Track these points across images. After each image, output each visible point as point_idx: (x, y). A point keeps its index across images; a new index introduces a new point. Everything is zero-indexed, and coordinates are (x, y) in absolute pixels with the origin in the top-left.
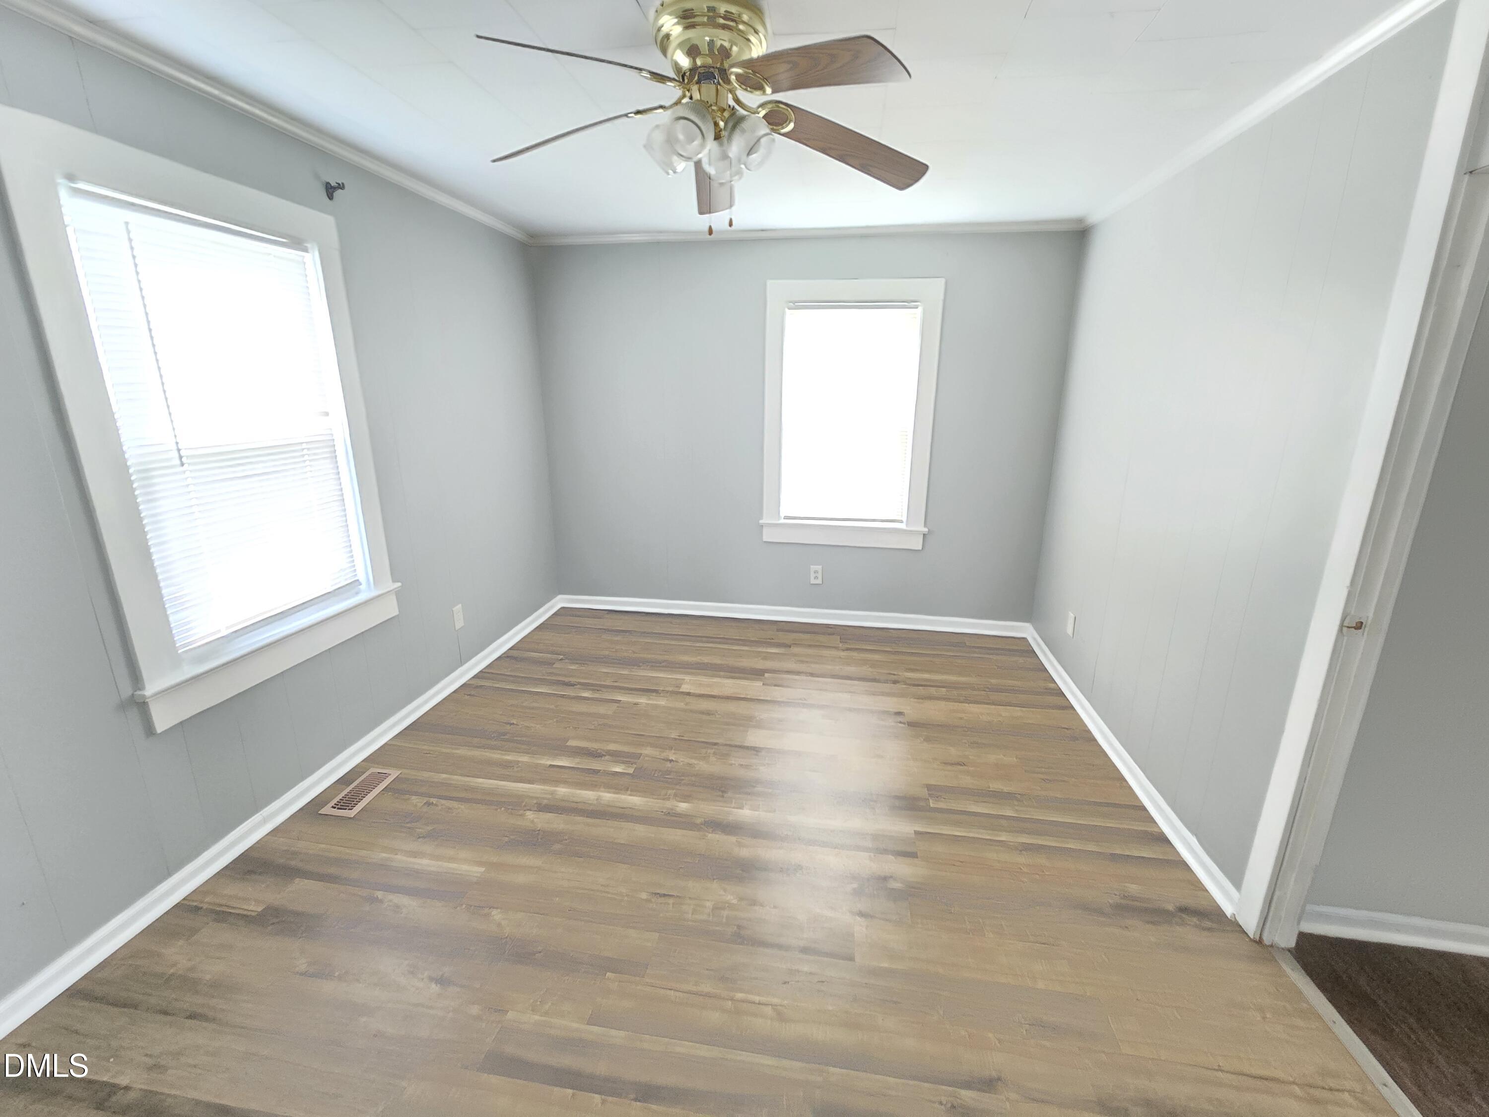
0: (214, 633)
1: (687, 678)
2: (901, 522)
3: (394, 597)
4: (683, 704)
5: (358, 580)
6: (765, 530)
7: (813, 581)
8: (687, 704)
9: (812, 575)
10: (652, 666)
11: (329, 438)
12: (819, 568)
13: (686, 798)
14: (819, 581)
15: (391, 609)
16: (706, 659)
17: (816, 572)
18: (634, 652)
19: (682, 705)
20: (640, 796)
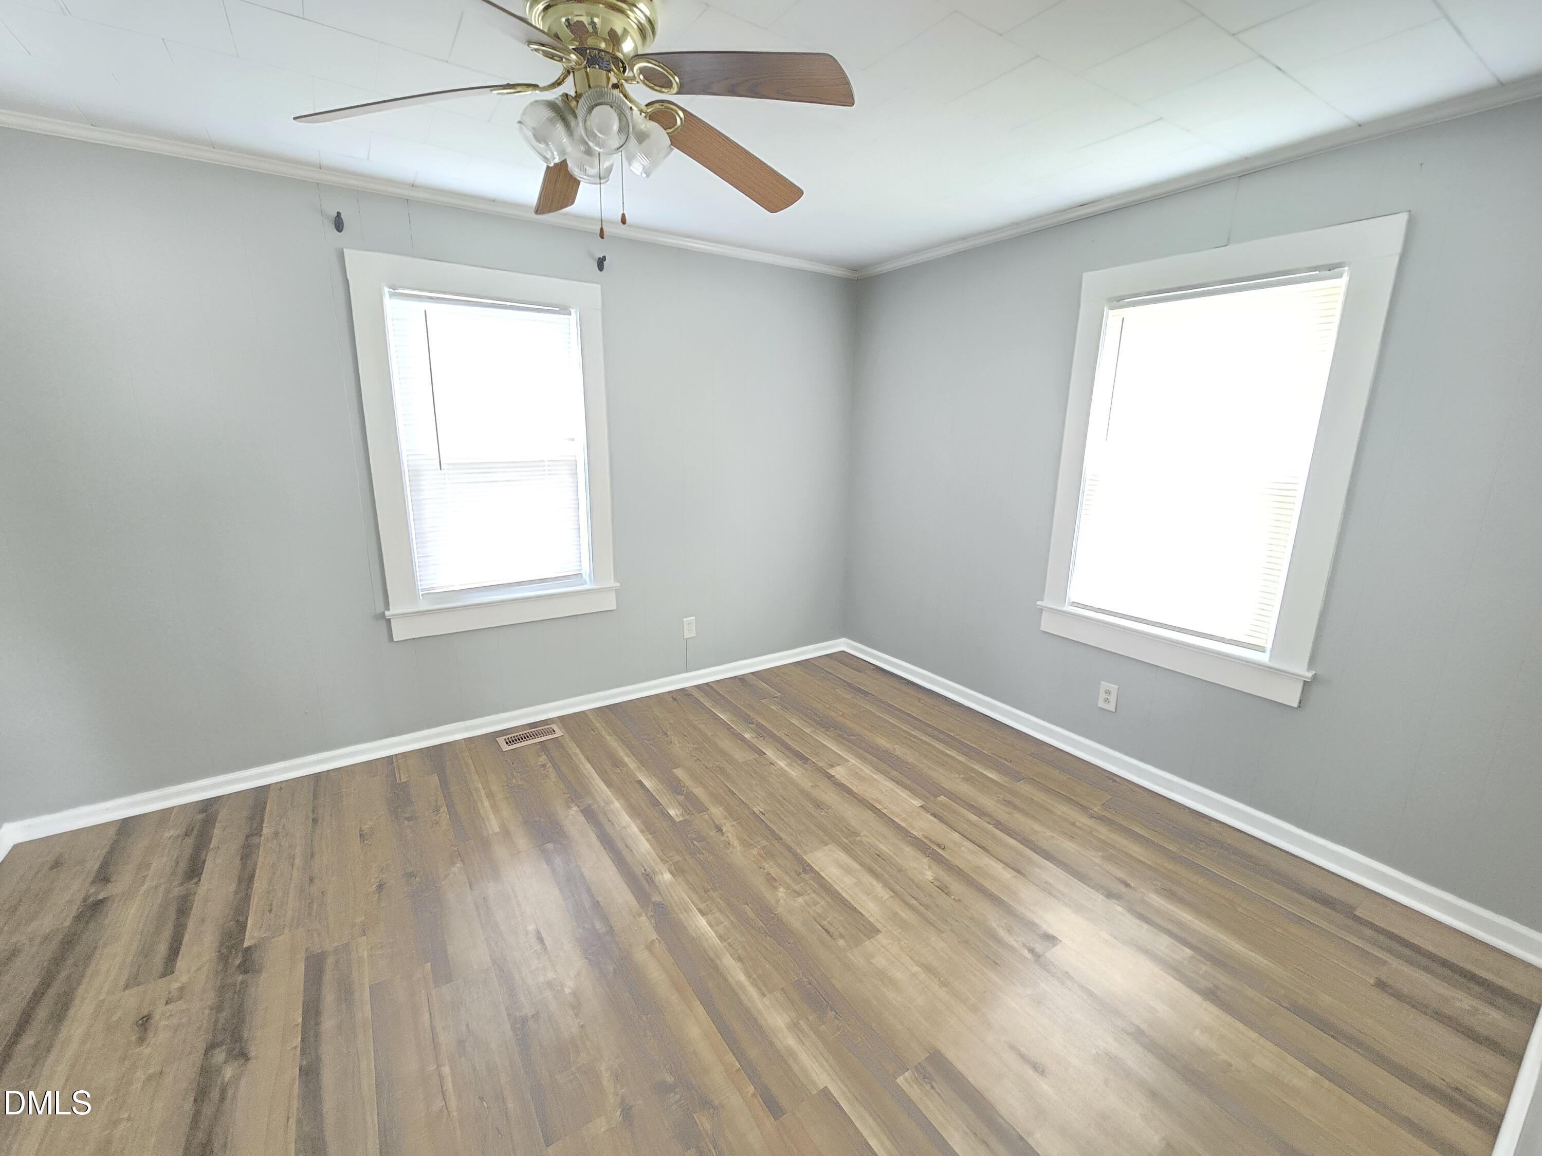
0: (451, 586)
1: (853, 761)
2: (1262, 649)
3: (614, 595)
4: (810, 784)
5: (581, 574)
6: (1045, 615)
7: (1101, 704)
8: (815, 786)
9: (1102, 696)
10: (839, 735)
11: (574, 458)
12: (1114, 688)
13: (678, 871)
14: (1111, 707)
15: (609, 603)
16: (899, 751)
17: (1108, 692)
18: (843, 716)
19: (806, 784)
20: (651, 845)
